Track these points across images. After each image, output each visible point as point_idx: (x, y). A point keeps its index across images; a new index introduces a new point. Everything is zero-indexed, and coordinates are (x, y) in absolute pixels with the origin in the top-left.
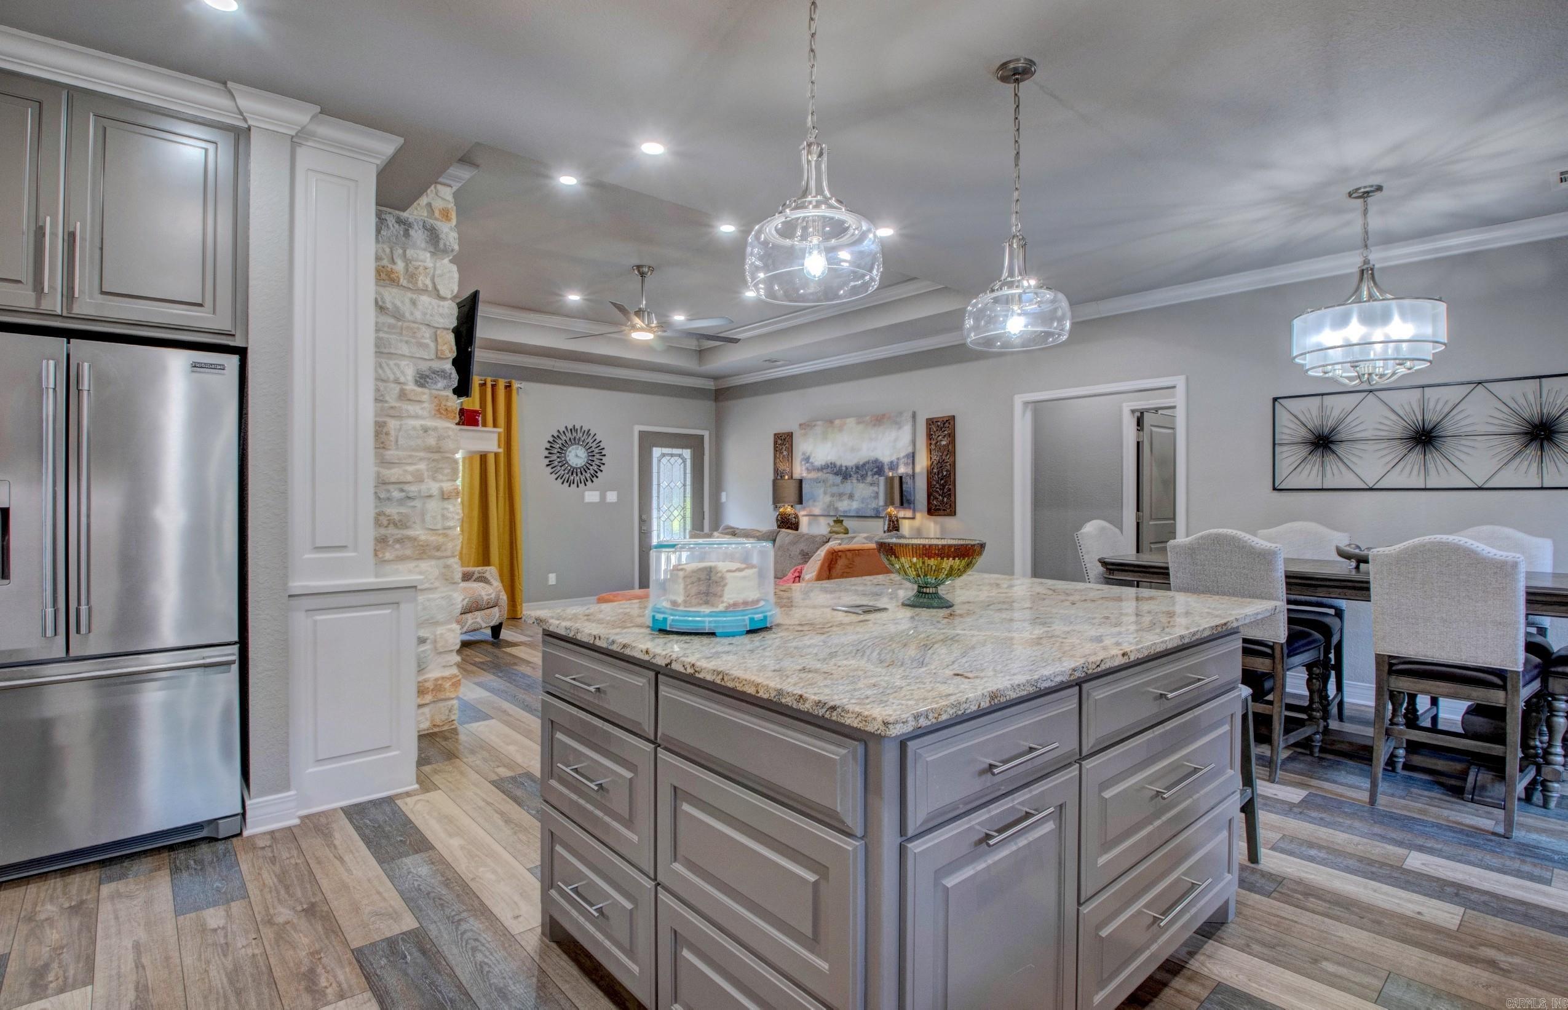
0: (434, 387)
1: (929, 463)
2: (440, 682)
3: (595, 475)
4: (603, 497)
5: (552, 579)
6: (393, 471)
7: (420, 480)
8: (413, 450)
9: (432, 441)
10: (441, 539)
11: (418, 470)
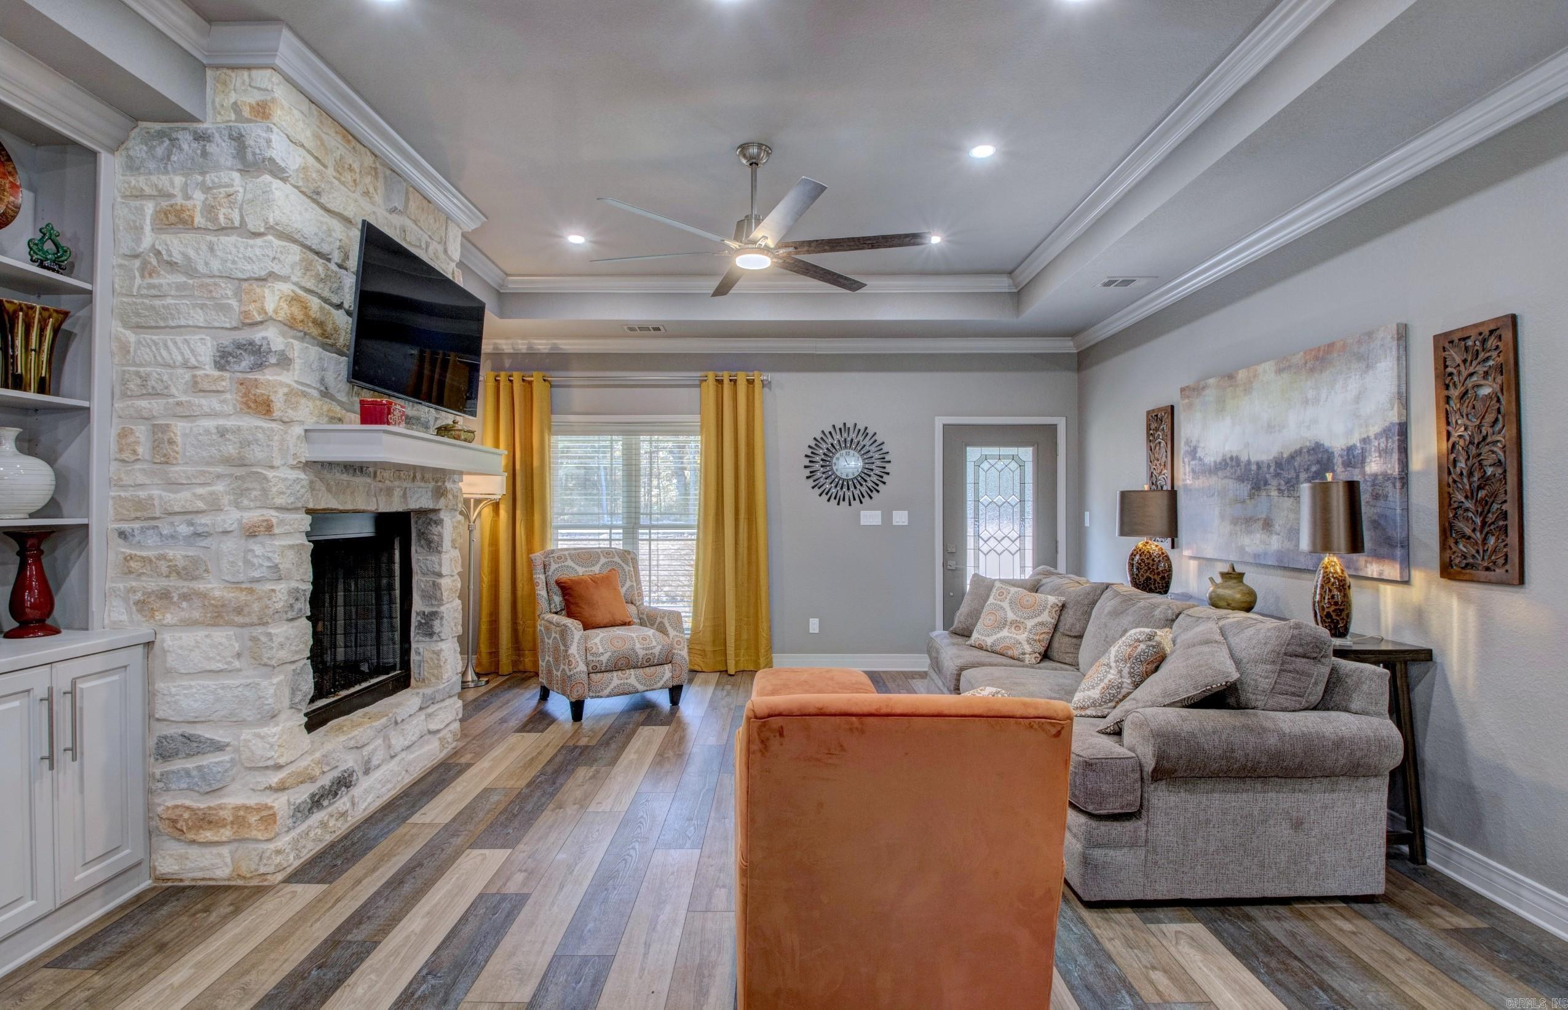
0: (236, 368)
1: (1445, 446)
2: (242, 813)
3: (874, 490)
4: (887, 517)
5: (814, 625)
6: (178, 496)
7: (215, 506)
8: (208, 464)
9: (231, 450)
10: (243, 597)
11: (211, 494)
